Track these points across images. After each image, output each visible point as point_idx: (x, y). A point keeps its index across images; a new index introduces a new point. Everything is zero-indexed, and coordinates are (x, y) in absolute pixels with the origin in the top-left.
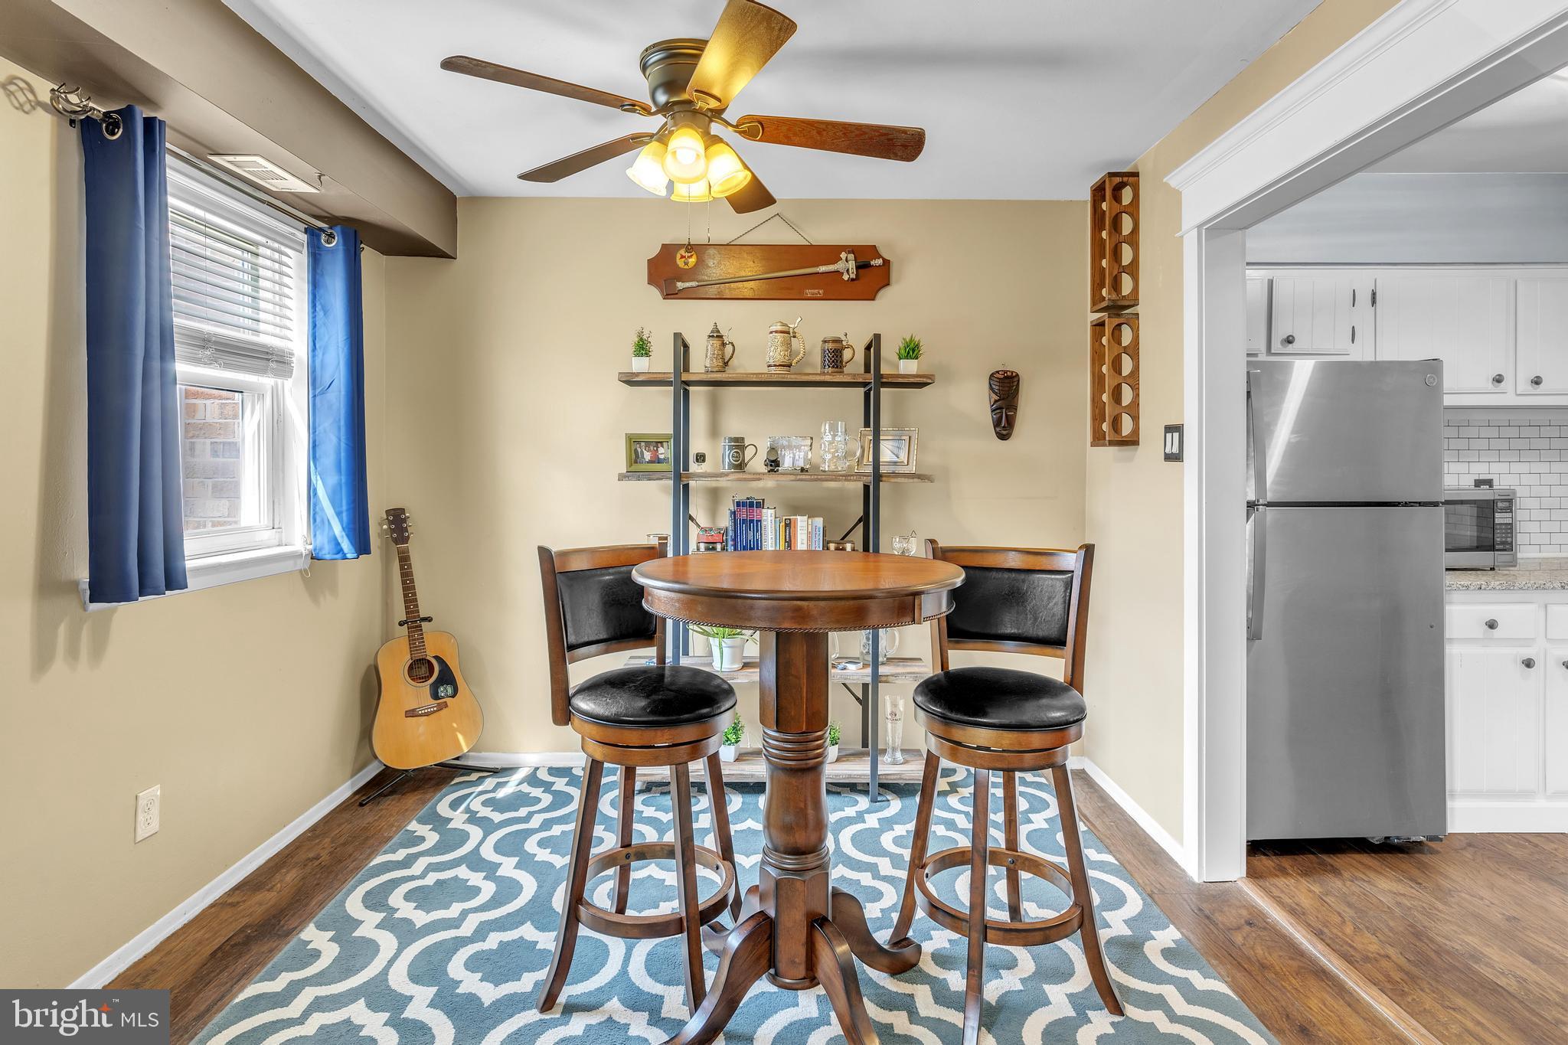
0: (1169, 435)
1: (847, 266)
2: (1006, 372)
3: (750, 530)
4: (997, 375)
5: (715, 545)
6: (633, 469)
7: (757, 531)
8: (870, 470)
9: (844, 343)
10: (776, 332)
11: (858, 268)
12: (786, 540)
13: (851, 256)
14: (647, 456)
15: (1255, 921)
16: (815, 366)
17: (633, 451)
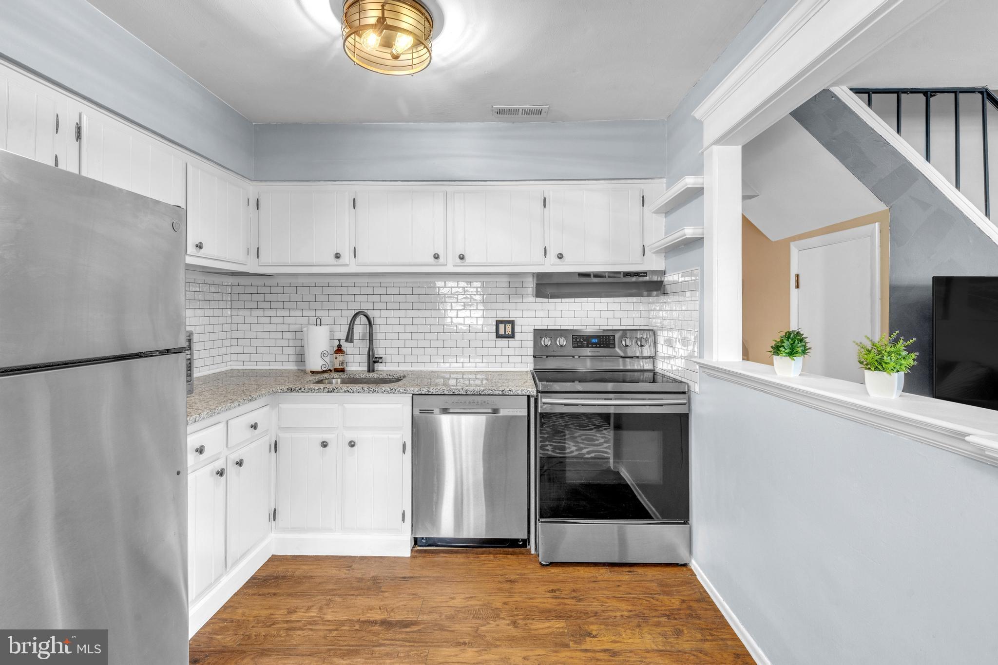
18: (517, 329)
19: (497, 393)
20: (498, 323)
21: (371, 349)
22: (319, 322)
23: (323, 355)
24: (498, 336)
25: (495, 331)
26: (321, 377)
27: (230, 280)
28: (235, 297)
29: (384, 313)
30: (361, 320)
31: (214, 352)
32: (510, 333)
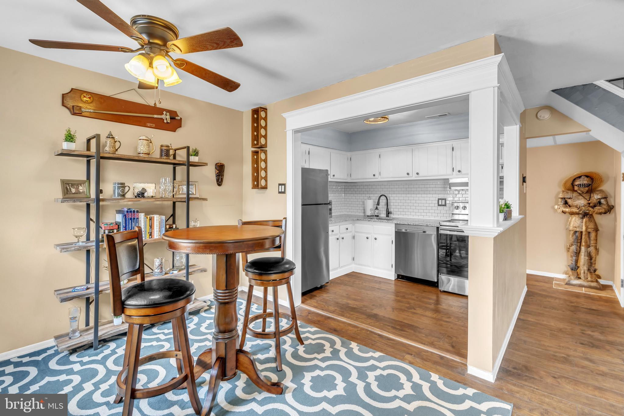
0: (280, 187)
1: (166, 117)
2: (221, 163)
3: (133, 222)
4: (218, 164)
5: (113, 230)
6: (64, 197)
7: (137, 223)
8: (185, 196)
9: (170, 148)
10: (143, 140)
11: (171, 118)
12: (149, 225)
13: (168, 114)
14: (73, 190)
15: (310, 312)
16: (156, 155)
17: (65, 189)
18: (447, 202)
19: (425, 225)
20: (439, 199)
21: (387, 209)
22: (369, 198)
23: (371, 210)
24: (439, 205)
25: (437, 203)
26: (370, 217)
27: (344, 184)
28: (345, 190)
29: (393, 195)
30: (383, 198)
31: (339, 208)
32: (444, 204)
